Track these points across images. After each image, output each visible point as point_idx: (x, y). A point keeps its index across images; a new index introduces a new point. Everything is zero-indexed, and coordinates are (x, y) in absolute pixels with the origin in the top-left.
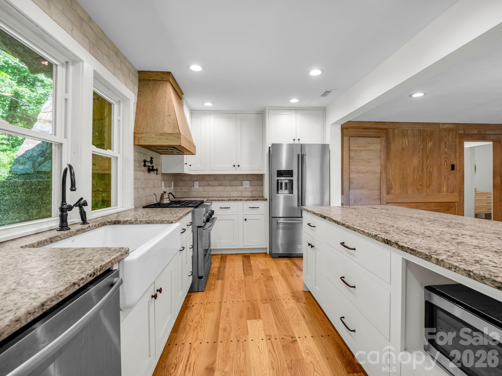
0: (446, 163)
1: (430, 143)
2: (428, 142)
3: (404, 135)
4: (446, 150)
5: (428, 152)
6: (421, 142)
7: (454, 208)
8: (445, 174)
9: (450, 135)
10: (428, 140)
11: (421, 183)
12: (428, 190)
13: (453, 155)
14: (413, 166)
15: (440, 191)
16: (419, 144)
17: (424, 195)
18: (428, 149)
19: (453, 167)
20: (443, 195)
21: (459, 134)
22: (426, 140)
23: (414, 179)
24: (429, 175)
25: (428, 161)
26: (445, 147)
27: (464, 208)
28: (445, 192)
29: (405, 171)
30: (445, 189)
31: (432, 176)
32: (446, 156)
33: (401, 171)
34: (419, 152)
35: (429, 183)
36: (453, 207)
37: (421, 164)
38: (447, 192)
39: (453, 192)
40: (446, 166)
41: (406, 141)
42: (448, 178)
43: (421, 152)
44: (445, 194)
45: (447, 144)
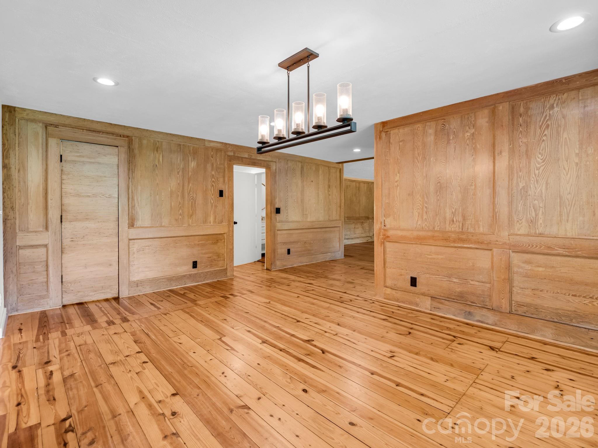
0: (212, 188)
1: (193, 163)
2: (190, 161)
3: (157, 148)
4: (213, 173)
5: (190, 174)
6: (180, 160)
7: (223, 240)
8: (212, 202)
9: (218, 155)
10: (190, 158)
11: (181, 211)
12: (190, 221)
13: (221, 180)
14: (170, 189)
15: (205, 222)
16: (179, 162)
17: (185, 227)
18: (190, 170)
19: (221, 194)
20: (208, 226)
21: (229, 156)
22: (188, 158)
23: (171, 207)
24: (192, 202)
25: (190, 185)
26: (212, 170)
27: (233, 240)
28: (212, 222)
29: (157, 196)
30: (212, 219)
31: (195, 203)
32: (213, 180)
33: (152, 196)
34: (178, 173)
35: (191, 212)
36: (221, 240)
37: (181, 188)
38: (215, 222)
39: (222, 222)
40: (212, 192)
41: (159, 157)
42: (216, 206)
43: (180, 173)
44: (211, 225)
45: (215, 166)
